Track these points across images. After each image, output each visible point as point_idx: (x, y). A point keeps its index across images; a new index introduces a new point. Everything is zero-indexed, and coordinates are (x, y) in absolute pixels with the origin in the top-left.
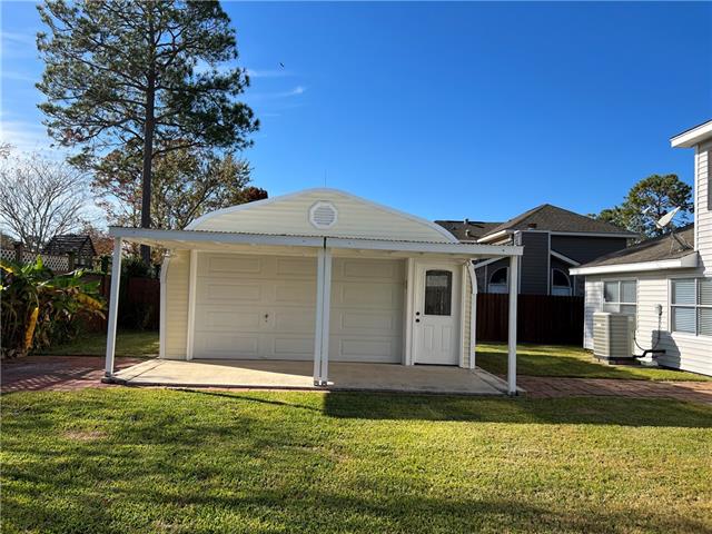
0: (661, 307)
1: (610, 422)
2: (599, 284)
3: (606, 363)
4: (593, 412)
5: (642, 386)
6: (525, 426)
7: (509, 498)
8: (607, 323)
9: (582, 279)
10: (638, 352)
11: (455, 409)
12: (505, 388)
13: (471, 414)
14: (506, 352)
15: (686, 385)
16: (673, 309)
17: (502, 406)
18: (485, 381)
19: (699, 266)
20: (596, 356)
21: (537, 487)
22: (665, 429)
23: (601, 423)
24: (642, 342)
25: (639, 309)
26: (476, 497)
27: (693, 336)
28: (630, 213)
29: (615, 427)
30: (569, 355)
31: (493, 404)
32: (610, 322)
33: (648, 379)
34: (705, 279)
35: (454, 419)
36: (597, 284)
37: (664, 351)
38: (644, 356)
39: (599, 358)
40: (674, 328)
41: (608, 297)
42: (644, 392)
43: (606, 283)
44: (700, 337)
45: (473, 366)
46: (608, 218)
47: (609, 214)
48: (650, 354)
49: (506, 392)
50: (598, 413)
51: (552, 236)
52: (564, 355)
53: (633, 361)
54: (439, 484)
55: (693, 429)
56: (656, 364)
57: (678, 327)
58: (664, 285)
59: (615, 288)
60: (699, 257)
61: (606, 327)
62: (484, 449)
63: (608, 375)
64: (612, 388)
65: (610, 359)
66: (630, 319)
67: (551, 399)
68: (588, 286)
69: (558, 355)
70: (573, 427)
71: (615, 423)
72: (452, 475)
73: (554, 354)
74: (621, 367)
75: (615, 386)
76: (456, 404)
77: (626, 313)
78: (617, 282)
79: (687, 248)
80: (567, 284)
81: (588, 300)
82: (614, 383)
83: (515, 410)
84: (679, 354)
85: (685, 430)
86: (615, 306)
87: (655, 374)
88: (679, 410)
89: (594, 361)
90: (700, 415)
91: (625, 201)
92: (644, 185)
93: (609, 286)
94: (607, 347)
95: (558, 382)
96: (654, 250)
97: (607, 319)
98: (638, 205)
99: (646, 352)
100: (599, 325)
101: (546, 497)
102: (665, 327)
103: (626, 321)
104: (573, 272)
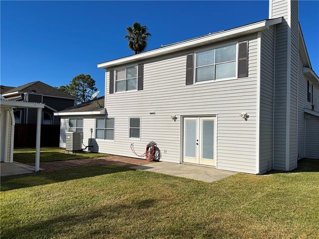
0: (92, 129)
1: (84, 177)
2: (67, 120)
3: (71, 153)
4: (75, 174)
5: (88, 161)
6: (51, 185)
7: (59, 215)
8: (72, 136)
9: (60, 117)
10: (83, 147)
11: (13, 184)
12: (34, 169)
13: (22, 184)
14: (35, 152)
15: (102, 158)
16: (96, 130)
17: (36, 178)
18: (21, 168)
19: (106, 114)
20: (67, 151)
21: (68, 208)
22: (103, 176)
23: (81, 178)
24: (85, 143)
25: (84, 130)
26: (45, 219)
27: (103, 140)
28: (73, 89)
29: (86, 178)
30: (55, 151)
31: (30, 178)
32: (73, 136)
33: (89, 158)
34: (108, 119)
35: (15, 188)
36: (66, 120)
37: (93, 146)
38: (86, 149)
39: (69, 151)
40: (96, 137)
41: (71, 125)
42: (90, 163)
43: (70, 119)
44: (105, 140)
45: (12, 161)
46: (63, 89)
47: (64, 88)
48: (87, 148)
49: (34, 171)
50: (78, 174)
51: (43, 97)
52: (53, 151)
53: (81, 151)
54: (24, 219)
55: (112, 174)
56: (90, 151)
57: (98, 136)
58: (93, 120)
59: (74, 122)
60: (106, 110)
61: (72, 138)
62: (38, 198)
63: (74, 158)
64: (78, 163)
65: (73, 151)
66: (81, 134)
67: (55, 171)
68: (62, 120)
69: (50, 151)
70: (71, 181)
71: (86, 177)
72: (28, 213)
73: (48, 151)
74: (78, 154)
75: (79, 162)
76: (12, 181)
77: (79, 132)
78: (75, 119)
79: (102, 107)
80: (50, 119)
81: (62, 126)
82: (78, 161)
83: (43, 179)
84: (98, 147)
85: (109, 175)
86: (74, 129)
87: (91, 155)
88: (104, 168)
89: (66, 152)
90: (111, 169)
91: (71, 83)
92: (78, 78)
93: (71, 121)
94: (72, 146)
95: (55, 164)
96: (89, 106)
97: (72, 135)
98: (76, 85)
99: (87, 147)
100: (69, 137)
101: (73, 211)
102: (93, 137)
103: (80, 135)
104: (55, 114)
